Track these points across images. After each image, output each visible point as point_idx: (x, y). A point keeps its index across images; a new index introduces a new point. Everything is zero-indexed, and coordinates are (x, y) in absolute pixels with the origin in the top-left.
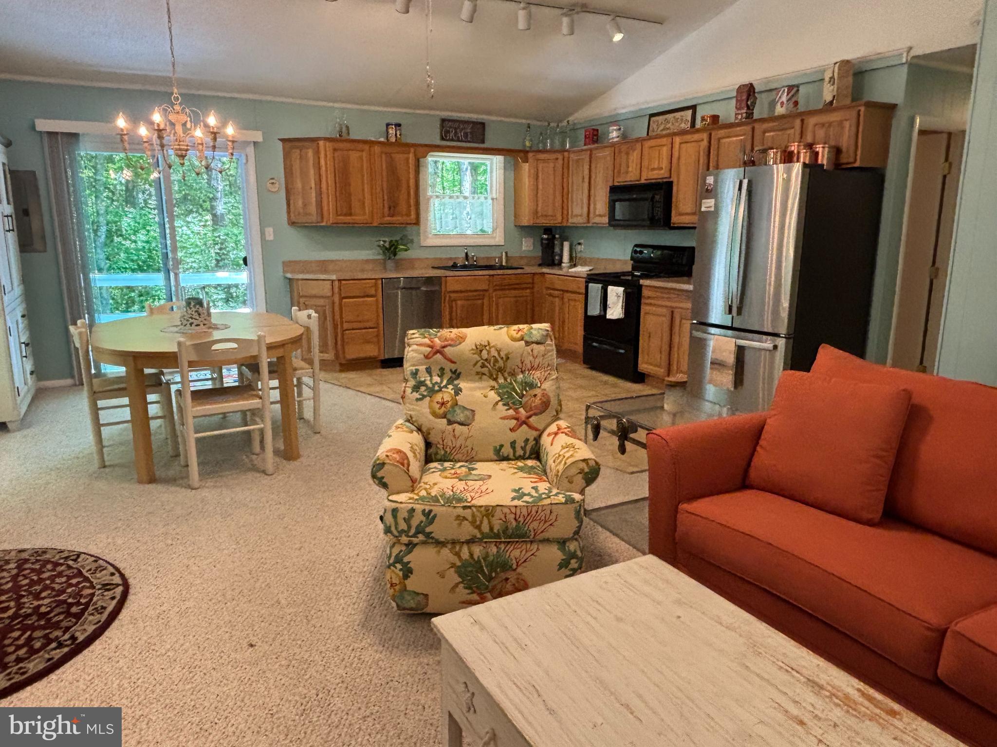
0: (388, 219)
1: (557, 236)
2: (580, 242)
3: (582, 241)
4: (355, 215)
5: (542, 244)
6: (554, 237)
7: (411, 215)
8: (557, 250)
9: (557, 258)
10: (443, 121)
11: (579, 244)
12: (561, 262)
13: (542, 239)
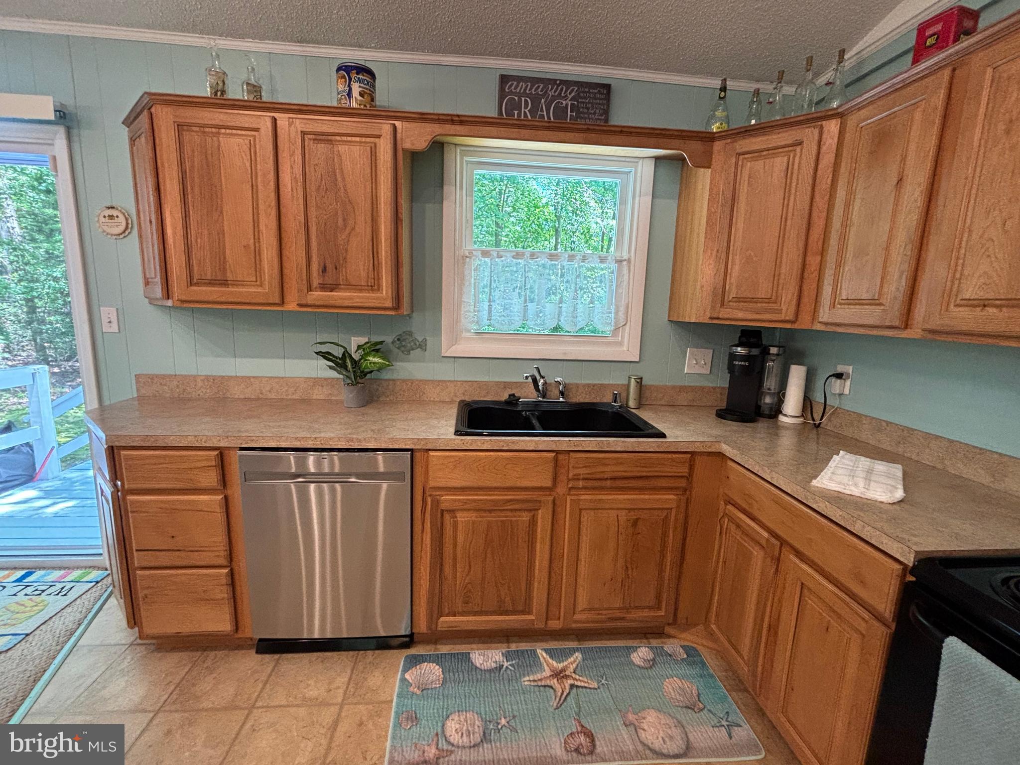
0: (317, 295)
1: (774, 350)
2: (840, 369)
3: (850, 369)
4: (236, 283)
5: (731, 368)
6: (765, 352)
7: (379, 289)
8: (770, 383)
9: (768, 400)
10: (504, 79)
11: (839, 376)
12: (776, 410)
13: (733, 357)
